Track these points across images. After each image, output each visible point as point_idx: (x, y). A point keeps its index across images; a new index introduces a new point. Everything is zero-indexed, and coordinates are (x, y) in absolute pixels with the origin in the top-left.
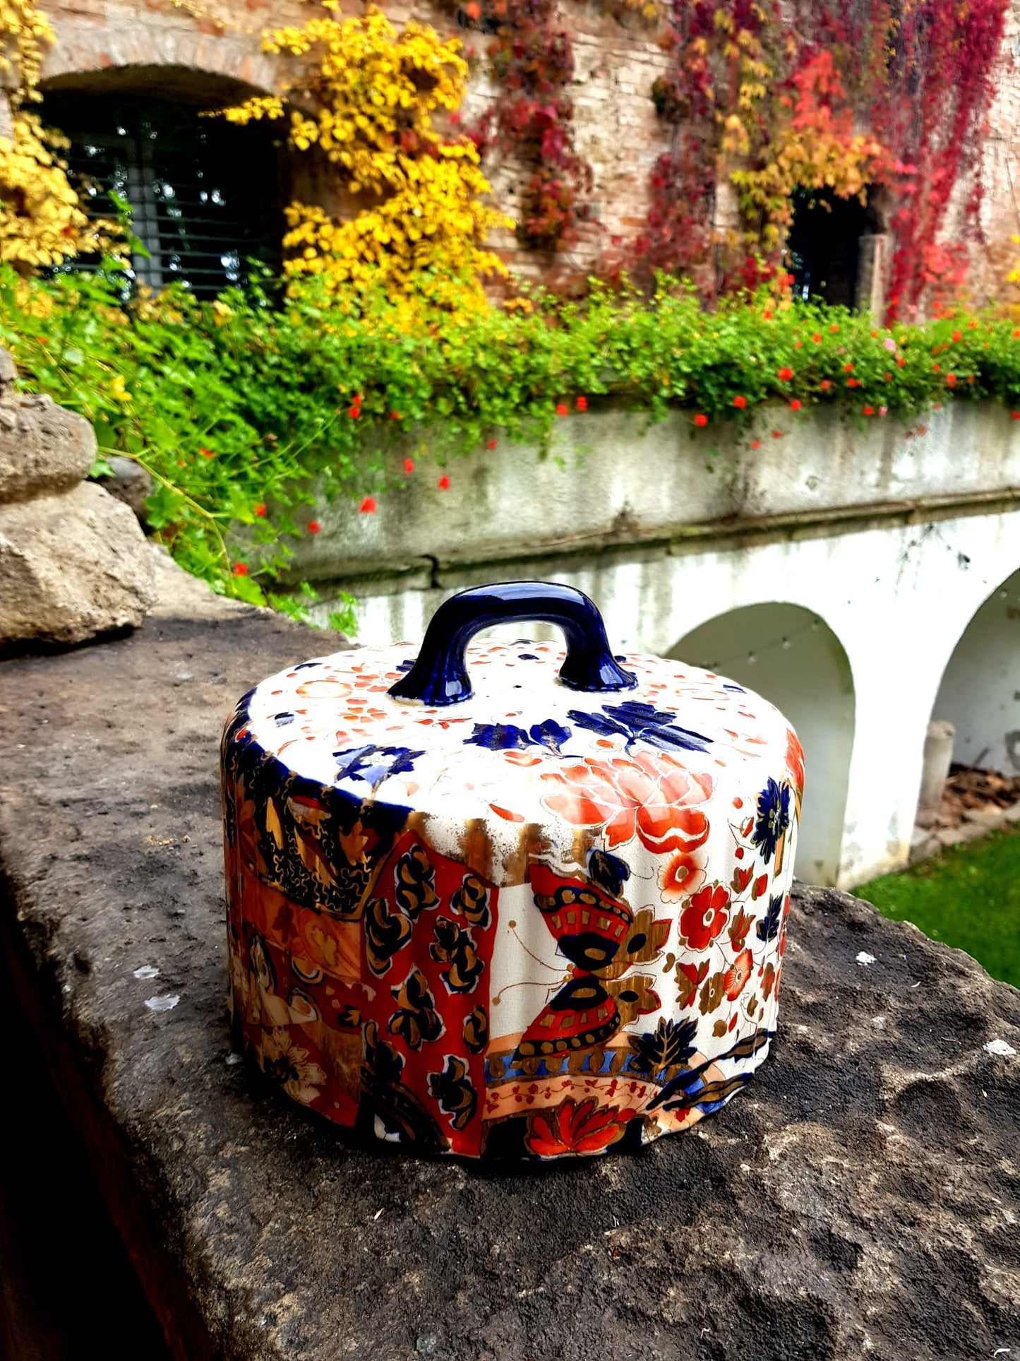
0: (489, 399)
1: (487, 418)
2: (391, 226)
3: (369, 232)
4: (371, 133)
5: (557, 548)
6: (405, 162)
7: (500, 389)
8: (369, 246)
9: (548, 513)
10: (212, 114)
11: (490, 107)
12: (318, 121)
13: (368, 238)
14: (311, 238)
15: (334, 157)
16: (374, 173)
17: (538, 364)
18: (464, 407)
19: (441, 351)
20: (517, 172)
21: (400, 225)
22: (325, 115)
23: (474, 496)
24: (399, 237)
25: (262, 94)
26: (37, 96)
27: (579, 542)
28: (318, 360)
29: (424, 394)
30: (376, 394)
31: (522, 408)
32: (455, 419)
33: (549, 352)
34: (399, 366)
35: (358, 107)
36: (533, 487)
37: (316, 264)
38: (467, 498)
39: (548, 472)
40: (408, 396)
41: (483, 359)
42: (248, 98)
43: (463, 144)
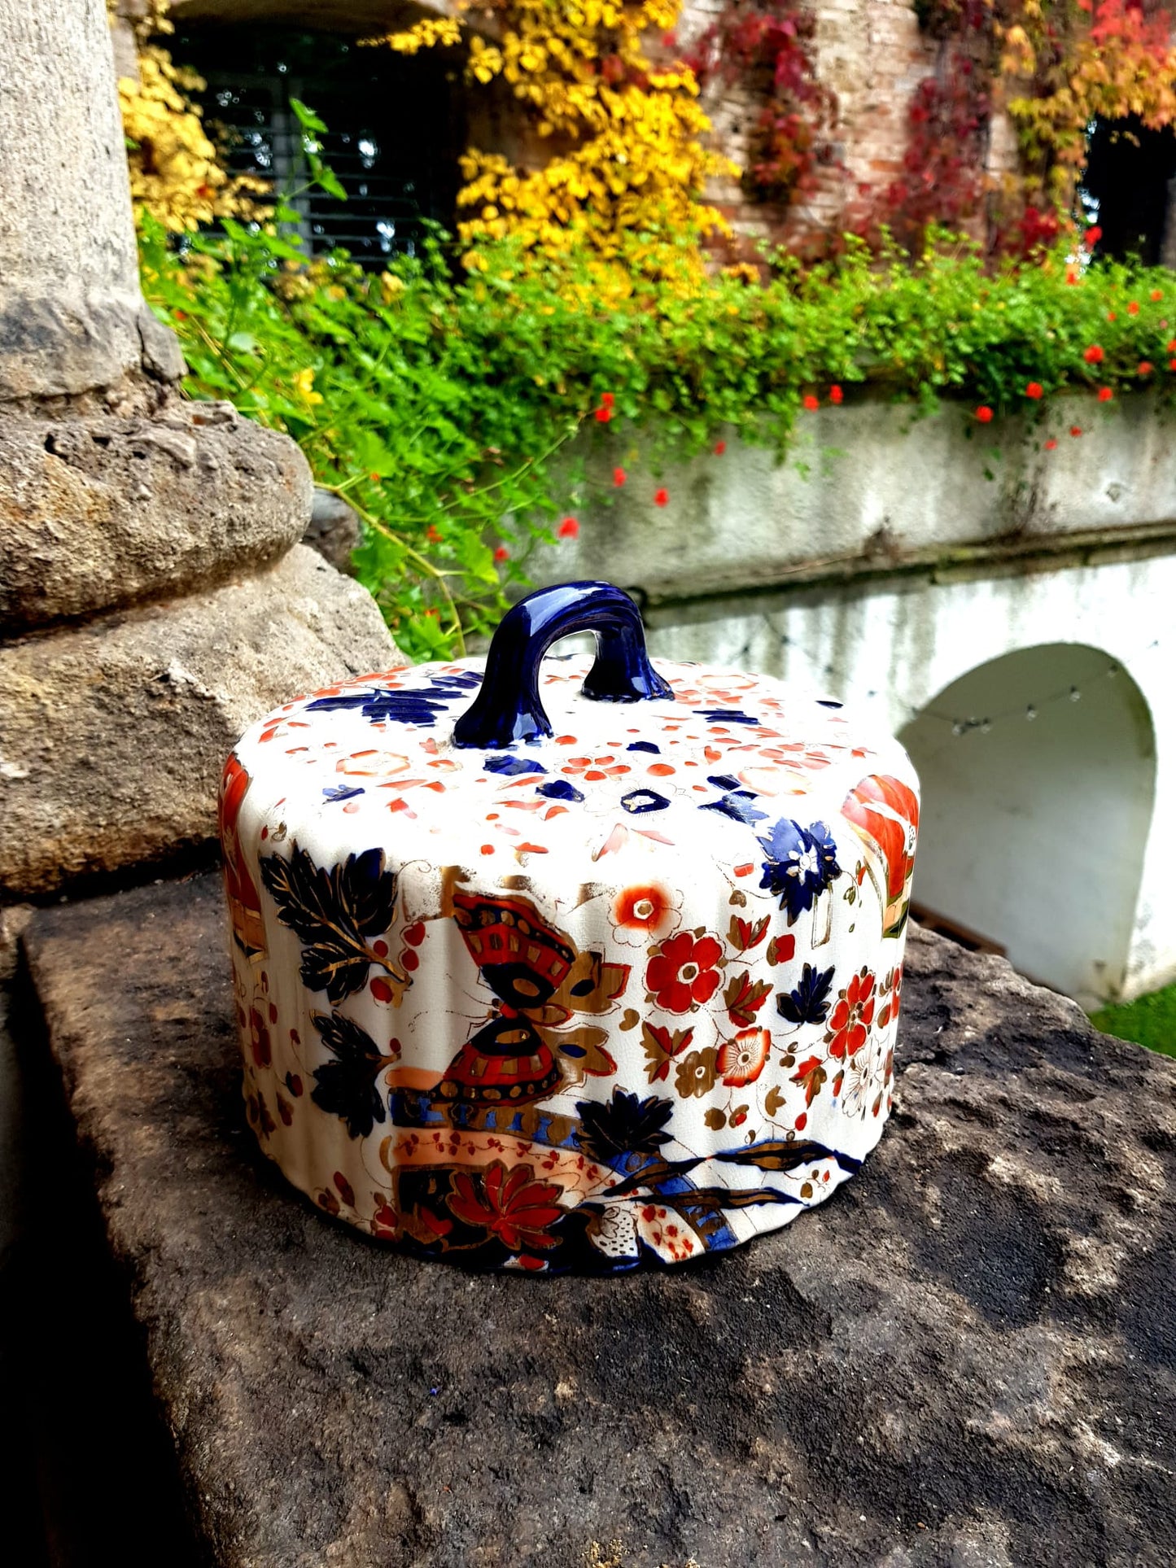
0: (718, 390)
1: (715, 414)
2: (589, 177)
3: (563, 185)
4: (567, 60)
5: (794, 577)
6: (608, 95)
7: (732, 378)
8: (561, 202)
9: (784, 532)
10: (374, 43)
11: (712, 24)
12: (501, 47)
13: (560, 192)
14: (491, 194)
15: (520, 91)
16: (570, 111)
17: (781, 344)
18: (686, 401)
19: (658, 329)
20: (743, 105)
21: (599, 175)
22: (511, 40)
23: (692, 512)
24: (599, 190)
25: (434, 15)
26: (166, 26)
27: (821, 569)
28: (510, 345)
29: (639, 386)
30: (579, 386)
31: (758, 401)
32: (676, 416)
33: (793, 328)
34: (609, 350)
35: (551, 28)
36: (766, 500)
37: (497, 226)
38: (684, 514)
39: (784, 481)
40: (619, 388)
41: (711, 339)
42: (417, 21)
43: (679, 72)
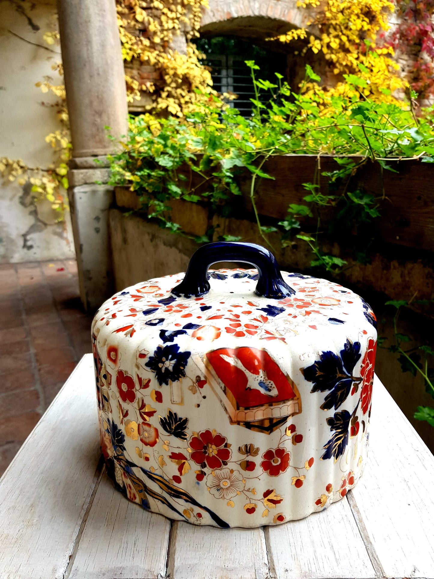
4: (347, 45)
6: (362, 58)
10: (272, 39)
11: (397, 28)
12: (321, 40)
15: (328, 57)
16: (349, 64)
20: (406, 60)
22: (325, 37)
25: (296, 28)
26: (198, 35)
35: (341, 31)
42: (289, 30)
43: (387, 48)
